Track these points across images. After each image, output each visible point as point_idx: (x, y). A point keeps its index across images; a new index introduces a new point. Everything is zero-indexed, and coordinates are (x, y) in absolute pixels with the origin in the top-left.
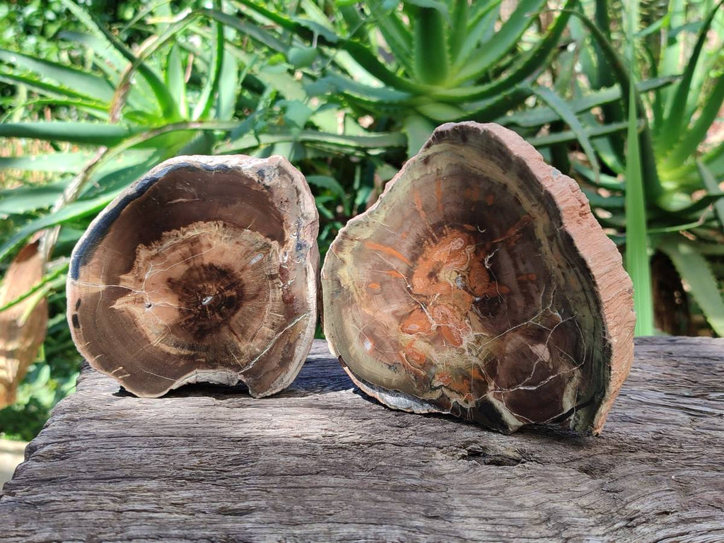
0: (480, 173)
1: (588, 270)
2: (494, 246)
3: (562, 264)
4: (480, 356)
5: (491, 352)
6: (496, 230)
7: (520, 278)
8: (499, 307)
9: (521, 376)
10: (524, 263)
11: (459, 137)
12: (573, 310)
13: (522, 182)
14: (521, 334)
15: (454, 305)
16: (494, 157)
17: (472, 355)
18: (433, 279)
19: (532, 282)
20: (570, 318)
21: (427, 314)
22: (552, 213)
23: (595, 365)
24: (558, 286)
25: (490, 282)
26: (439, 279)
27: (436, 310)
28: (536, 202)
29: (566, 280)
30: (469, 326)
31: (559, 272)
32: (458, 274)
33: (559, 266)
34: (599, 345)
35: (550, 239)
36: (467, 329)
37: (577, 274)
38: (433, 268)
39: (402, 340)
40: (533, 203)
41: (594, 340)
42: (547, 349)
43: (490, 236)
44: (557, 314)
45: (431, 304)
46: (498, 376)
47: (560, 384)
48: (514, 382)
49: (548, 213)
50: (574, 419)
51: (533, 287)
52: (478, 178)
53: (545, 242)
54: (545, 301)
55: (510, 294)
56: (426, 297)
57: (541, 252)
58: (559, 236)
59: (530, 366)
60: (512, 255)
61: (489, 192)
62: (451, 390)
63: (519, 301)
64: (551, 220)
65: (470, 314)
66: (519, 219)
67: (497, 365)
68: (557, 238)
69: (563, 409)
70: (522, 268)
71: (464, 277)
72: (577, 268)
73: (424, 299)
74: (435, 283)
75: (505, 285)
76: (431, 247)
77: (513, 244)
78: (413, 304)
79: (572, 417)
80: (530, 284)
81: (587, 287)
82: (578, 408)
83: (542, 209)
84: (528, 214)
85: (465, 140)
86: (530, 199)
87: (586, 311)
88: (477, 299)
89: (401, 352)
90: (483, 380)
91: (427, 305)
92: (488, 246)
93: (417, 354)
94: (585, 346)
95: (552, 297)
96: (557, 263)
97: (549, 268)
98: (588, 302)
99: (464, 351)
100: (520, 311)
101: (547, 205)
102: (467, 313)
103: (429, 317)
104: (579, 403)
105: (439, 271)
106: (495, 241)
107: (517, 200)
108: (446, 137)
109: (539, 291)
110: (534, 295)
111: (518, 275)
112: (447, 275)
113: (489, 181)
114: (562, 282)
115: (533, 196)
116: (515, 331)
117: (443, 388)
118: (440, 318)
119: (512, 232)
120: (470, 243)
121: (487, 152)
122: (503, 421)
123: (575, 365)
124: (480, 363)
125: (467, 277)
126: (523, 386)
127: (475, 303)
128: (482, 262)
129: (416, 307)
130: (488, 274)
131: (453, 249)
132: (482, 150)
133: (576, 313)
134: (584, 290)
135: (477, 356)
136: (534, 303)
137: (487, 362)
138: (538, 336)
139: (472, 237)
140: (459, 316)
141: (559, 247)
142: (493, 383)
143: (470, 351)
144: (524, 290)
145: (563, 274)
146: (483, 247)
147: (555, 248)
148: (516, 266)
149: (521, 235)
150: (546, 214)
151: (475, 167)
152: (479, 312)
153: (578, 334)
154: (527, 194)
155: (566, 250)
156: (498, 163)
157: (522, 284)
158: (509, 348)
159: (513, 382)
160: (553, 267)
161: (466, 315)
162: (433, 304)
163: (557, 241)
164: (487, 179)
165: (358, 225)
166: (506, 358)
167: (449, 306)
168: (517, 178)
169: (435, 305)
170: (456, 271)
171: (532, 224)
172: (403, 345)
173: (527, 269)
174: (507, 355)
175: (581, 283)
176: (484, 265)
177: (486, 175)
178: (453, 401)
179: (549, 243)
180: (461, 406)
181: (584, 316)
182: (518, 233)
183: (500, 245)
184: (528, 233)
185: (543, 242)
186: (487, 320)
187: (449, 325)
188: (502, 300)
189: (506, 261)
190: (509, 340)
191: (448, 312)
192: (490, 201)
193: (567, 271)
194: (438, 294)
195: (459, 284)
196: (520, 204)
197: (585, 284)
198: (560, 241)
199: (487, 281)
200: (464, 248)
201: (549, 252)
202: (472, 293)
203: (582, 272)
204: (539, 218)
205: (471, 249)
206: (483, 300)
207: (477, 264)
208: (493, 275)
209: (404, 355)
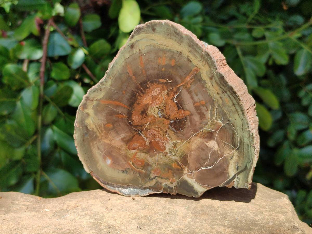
0: (165, 48)
1: (235, 93)
2: (178, 89)
3: (220, 92)
4: (177, 154)
5: (183, 151)
6: (178, 79)
7: (196, 104)
8: (185, 124)
9: (202, 162)
10: (197, 95)
11: (150, 29)
12: (229, 117)
13: (190, 49)
14: (200, 137)
15: (158, 128)
16: (172, 37)
17: (172, 155)
18: (144, 115)
19: (203, 105)
20: (228, 122)
21: (143, 136)
22: (210, 63)
23: (245, 147)
24: (219, 105)
25: (178, 110)
26: (148, 114)
27: (148, 132)
28: (200, 59)
29: (223, 101)
30: (168, 138)
31: (218, 97)
32: (159, 109)
33: (218, 94)
34: (246, 135)
35: (211, 79)
36: (167, 141)
37: (229, 96)
38: (144, 109)
39: (129, 154)
40: (198, 60)
41: (243, 132)
42: (216, 143)
43: (176, 83)
44: (220, 121)
45: (144, 130)
46: (189, 164)
47: (226, 162)
48: (199, 165)
49: (208, 64)
50: (237, 181)
51: (203, 109)
52: (164, 51)
53: (208, 81)
54: (212, 115)
55: (191, 115)
56: (141, 126)
57: (206, 87)
58: (215, 76)
59: (207, 155)
60: (190, 92)
61: (172, 58)
62: (162, 178)
63: (197, 118)
64: (210, 67)
65: (169, 131)
66: (191, 71)
67: (187, 158)
69: (229, 176)
70: (196, 98)
71: (162, 110)
72: (228, 93)
73: (140, 127)
74: (146, 117)
75: (187, 110)
76: (141, 96)
77: (189, 86)
78: (134, 132)
79: (235, 180)
80: (202, 107)
81: (235, 103)
82: (238, 174)
83: (204, 62)
84: (196, 66)
85: (154, 30)
86: (196, 58)
87: (236, 116)
88: (172, 122)
89: (130, 161)
90: (180, 168)
91: (142, 131)
92: (175, 90)
93: (139, 161)
94: (238, 137)
95: (215, 112)
96: (216, 92)
97: (212, 95)
98: (237, 111)
99: (167, 153)
100: (198, 124)
101: (207, 59)
102: (166, 131)
103: (144, 138)
104: (239, 171)
105: (147, 110)
106: (178, 86)
107: (189, 60)
108: (143, 30)
109: (208, 110)
110: (205, 113)
111: (194, 103)
112: (152, 111)
113: (171, 52)
114: (221, 102)
115: (198, 56)
116: (196, 136)
117: (157, 178)
118: (151, 137)
119: (188, 79)
120: (164, 90)
121: (168, 35)
122: (195, 190)
123: (233, 149)
124: (178, 159)
125: (164, 110)
126: (204, 167)
127: (171, 124)
128: (172, 99)
129: (135, 133)
130: (176, 106)
131: (154, 95)
132: (165, 34)
133: (231, 118)
134: (234, 105)
135: (175, 155)
136: (205, 118)
137: (181, 158)
138: (210, 136)
139: (165, 86)
140: (162, 134)
141: (217, 83)
142: (186, 169)
143: (171, 152)
144: (199, 111)
145: (221, 97)
146: (172, 90)
147: (214, 84)
148: (192, 98)
149: (194, 79)
151: (162, 45)
152: (173, 129)
153: (233, 131)
154: (194, 55)
155: (221, 83)
156: (175, 40)
157: (197, 108)
158: (194, 146)
160: (214, 95)
161: (166, 132)
162: (146, 129)
163: (215, 79)
164: (170, 51)
165: (94, 91)
166: (192, 152)
167: (155, 129)
168: (187, 47)
169: (147, 130)
170: (157, 108)
171: (199, 72)
172: (130, 157)
173: (199, 99)
174: (193, 151)
175: (232, 101)
176: (173, 101)
177: (169, 48)
178: (163, 184)
179: (210, 81)
180: (169, 186)
181: (235, 120)
182: (192, 79)
183: (181, 88)
184: (198, 78)
185: (206, 81)
186: (179, 132)
187: (157, 140)
188: (186, 119)
189: (186, 97)
190: (193, 141)
191: (155, 133)
192: (173, 63)
193: (222, 95)
194: (148, 123)
195: (160, 115)
196: (191, 61)
197: (235, 101)
198: (217, 79)
199: (176, 109)
200: (160, 93)
201: (211, 86)
202: (168, 119)
203: (232, 94)
204: (203, 68)
205: (165, 93)
206: (175, 121)
207: (169, 101)
208: (180, 106)
209: (131, 163)
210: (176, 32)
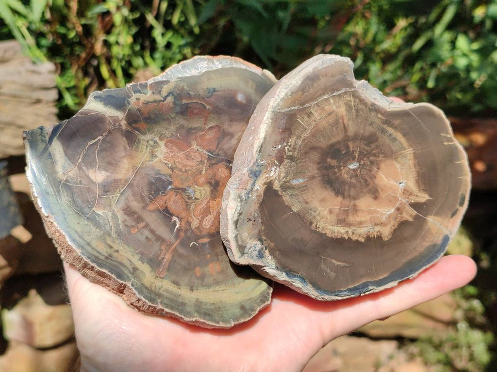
0: (218, 288)
2: (177, 236)
3: (115, 255)
4: (145, 143)
5: (137, 151)
6: (181, 251)
7: (144, 224)
8: (150, 191)
9: (105, 146)
10: (147, 238)
11: (248, 307)
12: (89, 223)
13: (180, 300)
14: (121, 180)
15: (186, 171)
16: (212, 307)
17: (152, 140)
18: (213, 182)
19: (133, 227)
20: (88, 216)
21: (205, 152)
22: (144, 290)
23: (50, 190)
24: (110, 235)
25: (166, 207)
26: (208, 185)
27: (199, 159)
28: (160, 291)
29: (107, 244)
30: (167, 162)
31: (115, 247)
32: (195, 199)
33: (117, 251)
35: (135, 269)
36: (166, 158)
37: (100, 253)
38: (217, 191)
39: (214, 118)
40: (163, 289)
41: (61, 210)
42: (95, 180)
43: (184, 243)
44: (100, 213)
45: (206, 162)
46: (123, 136)
47: (70, 159)
49: (146, 288)
50: (45, 137)
51: (130, 222)
52: (217, 283)
53: (138, 264)
54: (115, 216)
55: (145, 207)
56: (213, 165)
57: (137, 254)
58: (130, 275)
59: (102, 159)
60: (159, 239)
61: (202, 277)
62: (155, 101)
63: (135, 205)
64: (142, 284)
65: (170, 172)
66: (168, 270)
67: (128, 144)
68: (130, 273)
69: (58, 139)
70: (147, 233)
71: (190, 198)
72: (103, 258)
73: (213, 162)
74: (211, 181)
75: (154, 211)
77: (163, 248)
78: (219, 153)
80: (134, 224)
81: (87, 247)
82: (46, 148)
83: (153, 289)
84: (163, 278)
85: (242, 308)
86: (167, 291)
87: (79, 229)
88: (170, 187)
89: (210, 108)
90: (134, 125)
91: (209, 158)
92: (182, 234)
93: (197, 114)
95: (111, 224)
96: (121, 253)
97: (124, 246)
98: (80, 236)
99: (161, 139)
100: (131, 198)
101: (151, 294)
102: (173, 171)
103: (202, 150)
104: (47, 153)
105: (212, 191)
106: (178, 241)
107: (176, 283)
108: (258, 301)
109: (123, 222)
110: (126, 217)
111: (147, 226)
112: (204, 191)
113: (206, 286)
114: (109, 241)
115: (165, 294)
116: (127, 180)
117: (162, 99)
118: (192, 154)
119: (168, 257)
120: (198, 228)
121: (219, 308)
122: (101, 101)
123: (66, 181)
124: (142, 137)
125: (187, 200)
126: (99, 140)
127: (171, 183)
128: (181, 220)
129: (217, 151)
130: (171, 212)
131: (209, 216)
132: (224, 307)
133: (86, 223)
134: (89, 244)
135: (148, 141)
136: (123, 210)
137: (137, 141)
138: (107, 188)
139: (199, 234)
140: (177, 164)
141: (125, 266)
142: (124, 127)
143: (155, 142)
144: (135, 216)
145: (111, 247)
146: (186, 231)
147: (127, 263)
148: (152, 232)
149: (160, 258)
150: (148, 286)
151: (223, 290)
152: (163, 178)
153: (76, 206)
154: (171, 293)
155: (118, 267)
156: (206, 304)
157: (140, 220)
158: (125, 164)
159: (108, 137)
160: (122, 248)
161: (172, 169)
162: (204, 162)
163: (129, 271)
164: (209, 286)
166: (124, 154)
167: (190, 168)
168: (186, 301)
169: (202, 162)
170: (198, 199)
171: (155, 272)
172: (212, 115)
173: (142, 234)
174: (124, 157)
175: (93, 249)
176: (178, 217)
177: (212, 289)
178: (149, 93)
179: (134, 265)
180: (141, 93)
181: (78, 223)
182: (163, 259)
183: (173, 240)
184: (155, 263)
185: (140, 262)
186: (153, 176)
187: (182, 153)
188: (150, 198)
189: (162, 231)
190: (128, 170)
191: (189, 163)
192: (198, 271)
193: (109, 251)
194: (203, 172)
195: (191, 190)
196: (173, 282)
197: (89, 249)
198: (126, 272)
199: (169, 207)
200: (201, 221)
201: (131, 257)
202: (177, 189)
203: (97, 257)
204: (153, 280)
205: (195, 224)
206: (165, 188)
207: (184, 214)
208: (166, 214)
209: (208, 107)
210: (210, 315)
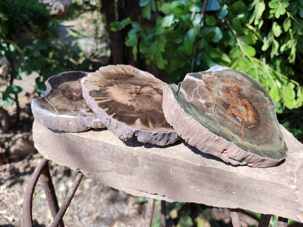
0: (267, 145)
1: (215, 134)
3: (222, 131)
4: (214, 90)
5: (213, 93)
6: (246, 130)
7: (228, 119)
8: (224, 107)
9: (200, 91)
11: (282, 152)
12: (207, 118)
15: (233, 101)
18: (244, 105)
20: (205, 116)
22: (240, 146)
23: (186, 106)
24: (217, 123)
29: (217, 127)
34: (191, 112)
35: (233, 137)
36: (224, 96)
37: (216, 130)
39: (233, 84)
40: (247, 145)
41: (193, 113)
42: (202, 103)
43: (246, 127)
44: (209, 114)
47: (190, 95)
48: (200, 88)
53: (233, 135)
55: (225, 113)
58: (232, 139)
59: (201, 95)
62: (211, 77)
63: (222, 112)
64: (238, 143)
65: (227, 101)
66: (245, 137)
67: (208, 90)
69: (182, 87)
70: (231, 123)
71: (239, 110)
72: (218, 132)
73: (241, 98)
75: (229, 114)
76: (254, 114)
77: (239, 128)
79: (178, 88)
80: (224, 119)
82: (178, 91)
83: (243, 145)
84: (245, 141)
86: (249, 146)
87: (204, 121)
92: (243, 123)
94: (194, 109)
95: (215, 119)
98: (205, 123)
99: (219, 89)
100: (218, 110)
103: (235, 94)
104: (180, 92)
105: (246, 108)
106: (243, 126)
109: (220, 118)
110: (220, 116)
111: (229, 120)
112: (243, 108)
114: (218, 125)
116: (214, 103)
118: (232, 95)
119: (243, 132)
120: (248, 121)
123: (191, 102)
124: (212, 89)
126: (197, 89)
127: (230, 105)
128: (240, 118)
133: (205, 118)
134: (210, 127)
135: (215, 90)
139: (249, 123)
141: (229, 136)
142: (204, 85)
144: (223, 116)
145: (220, 128)
147: (229, 135)
148: (232, 122)
150: (241, 144)
151: (270, 146)
152: (226, 103)
153: (199, 112)
157: (225, 118)
161: (228, 100)
163: (231, 137)
165: (273, 108)
166: (208, 94)
169: (237, 98)
170: (242, 111)
171: (241, 138)
173: (229, 123)
175: (213, 128)
177: (265, 145)
181: (203, 118)
182: (241, 133)
183: (241, 126)
184: (240, 135)
186: (223, 102)
187: (229, 94)
188: (225, 110)
189: (235, 122)
190: (212, 99)
191: (232, 98)
192: (256, 138)
193: (220, 130)
194: (239, 101)
195: (238, 107)
196: (250, 142)
197: (211, 129)
198: (230, 138)
199: (233, 113)
200: (248, 119)
201: (229, 132)
202: (233, 107)
203: (216, 132)
204: (242, 141)
205: (246, 120)
206: (229, 107)
207: (240, 116)
208: (234, 116)
209: (230, 80)
210: (270, 156)
